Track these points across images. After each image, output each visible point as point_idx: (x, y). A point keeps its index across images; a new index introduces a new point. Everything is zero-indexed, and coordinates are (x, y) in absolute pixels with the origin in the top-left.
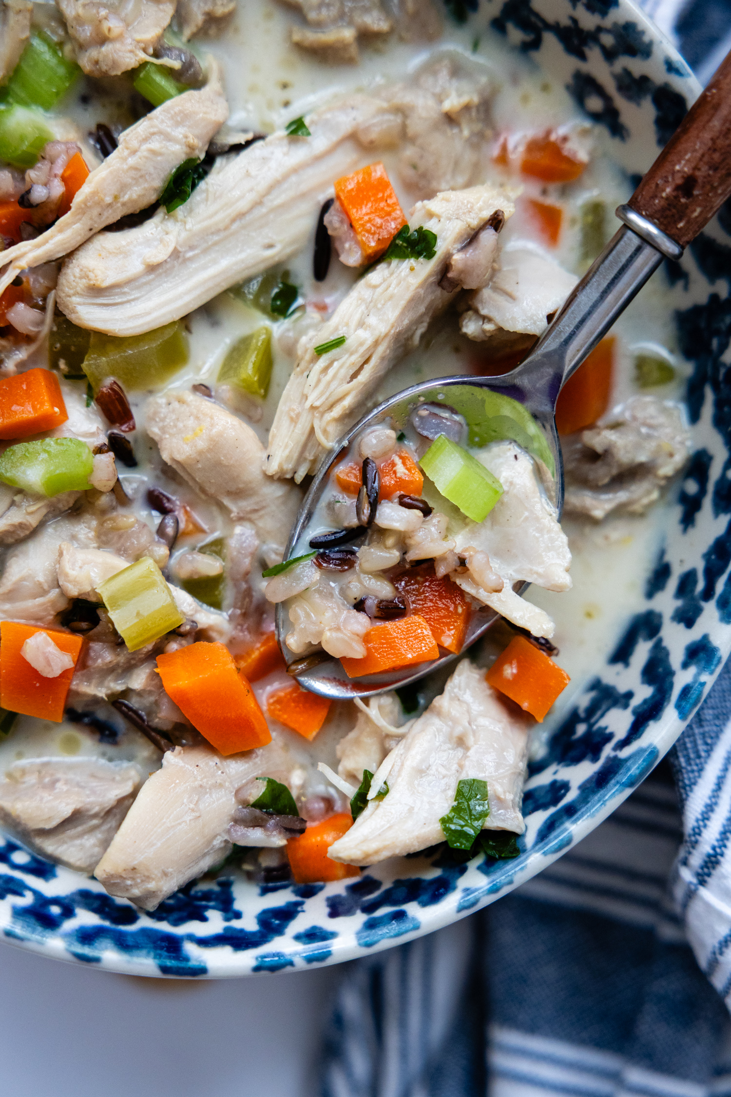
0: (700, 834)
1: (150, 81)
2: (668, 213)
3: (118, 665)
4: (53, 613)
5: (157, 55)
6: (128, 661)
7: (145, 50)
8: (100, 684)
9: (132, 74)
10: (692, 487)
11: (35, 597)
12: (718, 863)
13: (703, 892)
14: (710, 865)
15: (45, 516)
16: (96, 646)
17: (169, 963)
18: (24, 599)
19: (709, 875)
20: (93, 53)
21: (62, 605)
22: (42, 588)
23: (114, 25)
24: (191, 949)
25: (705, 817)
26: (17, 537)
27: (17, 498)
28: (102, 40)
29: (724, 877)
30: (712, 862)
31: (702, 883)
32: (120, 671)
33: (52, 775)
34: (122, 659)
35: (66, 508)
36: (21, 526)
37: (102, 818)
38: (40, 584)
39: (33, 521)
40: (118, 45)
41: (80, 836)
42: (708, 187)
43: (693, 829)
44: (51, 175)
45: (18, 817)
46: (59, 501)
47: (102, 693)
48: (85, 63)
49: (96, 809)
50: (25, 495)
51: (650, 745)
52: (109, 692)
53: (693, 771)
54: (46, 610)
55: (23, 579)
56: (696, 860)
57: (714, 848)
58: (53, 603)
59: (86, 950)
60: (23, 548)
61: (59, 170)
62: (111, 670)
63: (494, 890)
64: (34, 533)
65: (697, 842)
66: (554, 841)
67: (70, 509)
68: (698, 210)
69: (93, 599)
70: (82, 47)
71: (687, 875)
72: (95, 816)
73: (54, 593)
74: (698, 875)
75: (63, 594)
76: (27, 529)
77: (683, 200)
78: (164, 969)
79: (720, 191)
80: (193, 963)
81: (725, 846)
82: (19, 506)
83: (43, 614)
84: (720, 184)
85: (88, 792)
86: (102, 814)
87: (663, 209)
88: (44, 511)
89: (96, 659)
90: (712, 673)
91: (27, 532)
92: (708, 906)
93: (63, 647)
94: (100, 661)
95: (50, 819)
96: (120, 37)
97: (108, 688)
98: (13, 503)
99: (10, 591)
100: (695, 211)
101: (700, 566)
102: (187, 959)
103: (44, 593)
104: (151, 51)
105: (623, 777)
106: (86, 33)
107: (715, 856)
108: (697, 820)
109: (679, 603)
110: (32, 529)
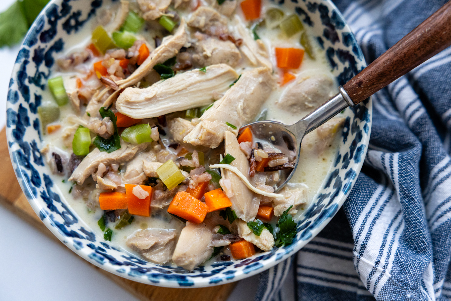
0: (358, 238)
1: (164, 20)
2: (352, 90)
3: (165, 196)
4: (142, 181)
5: (166, 13)
6: (168, 196)
7: (162, 12)
8: (160, 204)
9: (158, 19)
10: (345, 130)
11: (136, 176)
12: (365, 247)
13: (362, 258)
14: (363, 248)
15: (138, 151)
16: (157, 192)
17: (182, 282)
18: (133, 177)
19: (363, 252)
20: (147, 14)
21: (145, 178)
22: (138, 173)
23: (152, 5)
24: (189, 278)
25: (360, 233)
26: (129, 158)
27: (129, 145)
28: (149, 9)
29: (368, 252)
30: (363, 247)
31: (361, 255)
32: (166, 199)
33: (148, 234)
34: (166, 194)
35: (144, 149)
36: (130, 154)
37: (165, 246)
38: (137, 171)
39: (134, 152)
40: (154, 11)
41: (158, 252)
42: (366, 86)
43: (356, 237)
44: (136, 49)
45: (138, 246)
46: (142, 146)
47: (161, 207)
48: (145, 17)
49: (162, 243)
50: (131, 145)
51: (336, 204)
52: (163, 206)
53: (355, 219)
54: (140, 180)
55: (132, 170)
56: (358, 248)
57: (363, 242)
58: (142, 177)
59: (154, 279)
60: (131, 162)
61: (138, 48)
62: (163, 199)
63: (288, 253)
64: (135, 156)
65: (358, 241)
66: (306, 236)
67: (146, 149)
68: (361, 92)
69: (155, 176)
70: (144, 13)
71: (356, 254)
72: (162, 245)
73: (142, 174)
74: (360, 253)
75: (145, 174)
76: (133, 155)
77: (357, 87)
78: (180, 284)
79: (369, 89)
80: (189, 282)
81: (367, 242)
82: (129, 148)
83: (139, 181)
84: (370, 86)
85: (160, 238)
86: (165, 245)
87: (351, 88)
88: (137, 149)
89: (158, 196)
90: (353, 179)
91: (133, 156)
92: (364, 262)
93: (145, 190)
94: (159, 196)
95: (147, 246)
96: (154, 9)
97: (163, 205)
98: (128, 147)
99: (128, 175)
100: (360, 92)
101: (349, 150)
102: (187, 281)
103: (139, 174)
104: (164, 12)
105: (328, 214)
106: (144, 8)
107: (364, 245)
108: (357, 234)
109: (344, 163)
110: (134, 155)
